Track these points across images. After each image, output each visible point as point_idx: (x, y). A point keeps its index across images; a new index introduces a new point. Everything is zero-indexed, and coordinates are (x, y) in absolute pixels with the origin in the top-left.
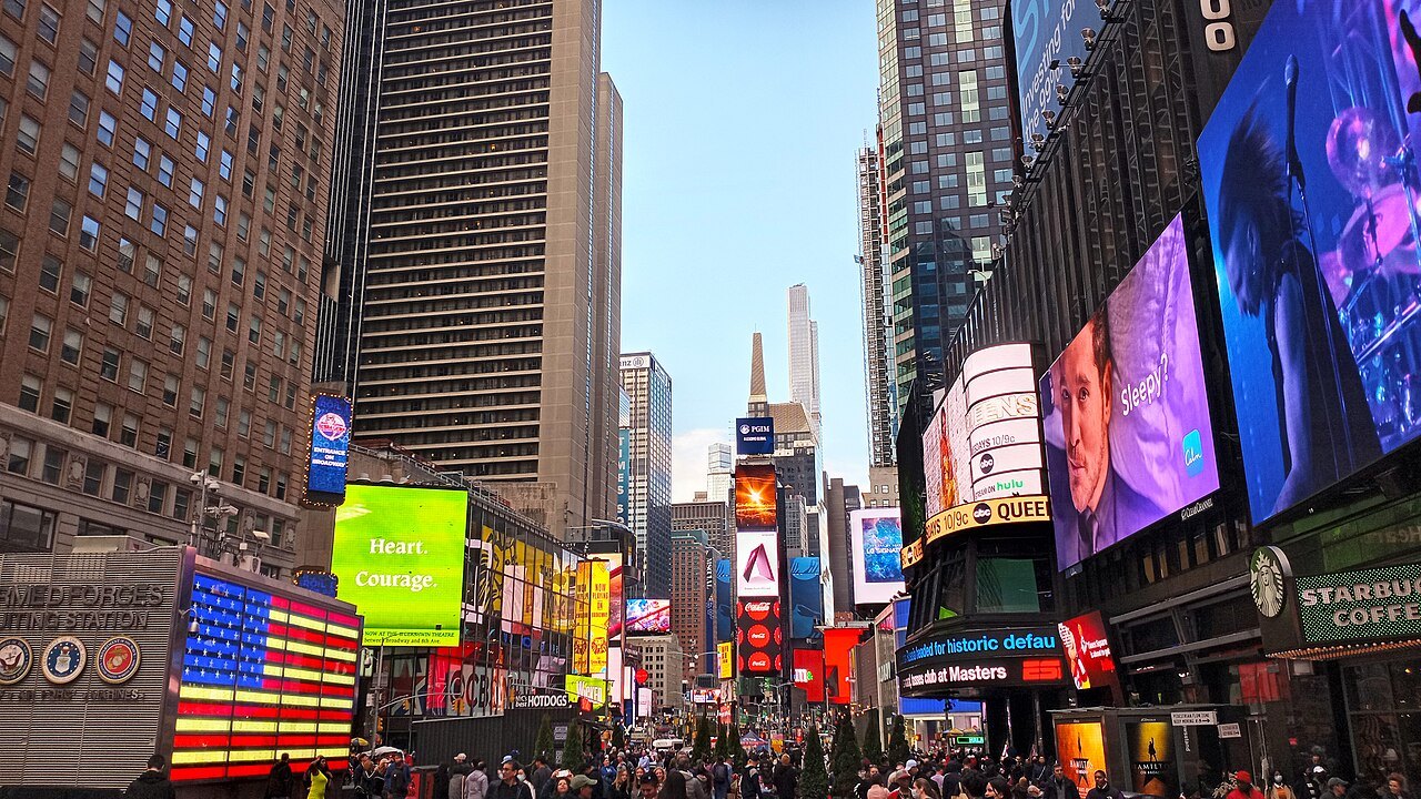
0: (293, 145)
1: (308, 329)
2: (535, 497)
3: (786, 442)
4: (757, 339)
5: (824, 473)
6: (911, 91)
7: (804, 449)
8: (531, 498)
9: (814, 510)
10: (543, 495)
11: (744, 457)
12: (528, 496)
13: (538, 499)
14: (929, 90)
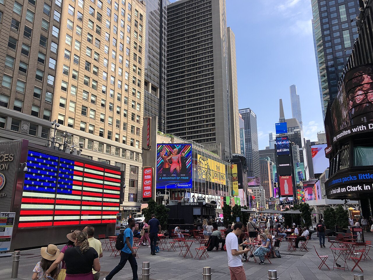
0: (133, 48)
1: (142, 100)
2: (215, 147)
3: (291, 130)
4: (281, 100)
5: (304, 139)
6: (325, 27)
7: (297, 132)
8: (214, 147)
9: (301, 149)
10: (217, 147)
11: (278, 134)
12: (213, 147)
13: (215, 148)
14: (330, 26)
